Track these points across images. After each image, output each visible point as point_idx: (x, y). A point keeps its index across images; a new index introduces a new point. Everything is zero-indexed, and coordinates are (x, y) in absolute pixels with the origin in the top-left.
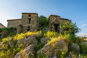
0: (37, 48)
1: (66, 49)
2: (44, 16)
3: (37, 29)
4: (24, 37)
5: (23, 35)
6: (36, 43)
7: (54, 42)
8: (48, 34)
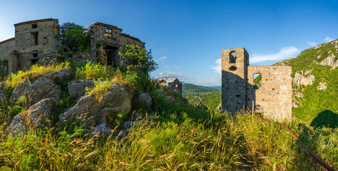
0: (58, 106)
1: (127, 104)
2: (76, 24)
3: (58, 58)
4: (25, 79)
5: (24, 74)
6: (56, 95)
7: (103, 92)
8: (86, 72)
